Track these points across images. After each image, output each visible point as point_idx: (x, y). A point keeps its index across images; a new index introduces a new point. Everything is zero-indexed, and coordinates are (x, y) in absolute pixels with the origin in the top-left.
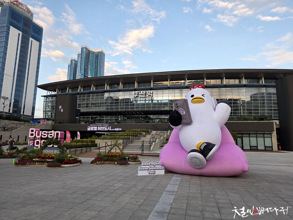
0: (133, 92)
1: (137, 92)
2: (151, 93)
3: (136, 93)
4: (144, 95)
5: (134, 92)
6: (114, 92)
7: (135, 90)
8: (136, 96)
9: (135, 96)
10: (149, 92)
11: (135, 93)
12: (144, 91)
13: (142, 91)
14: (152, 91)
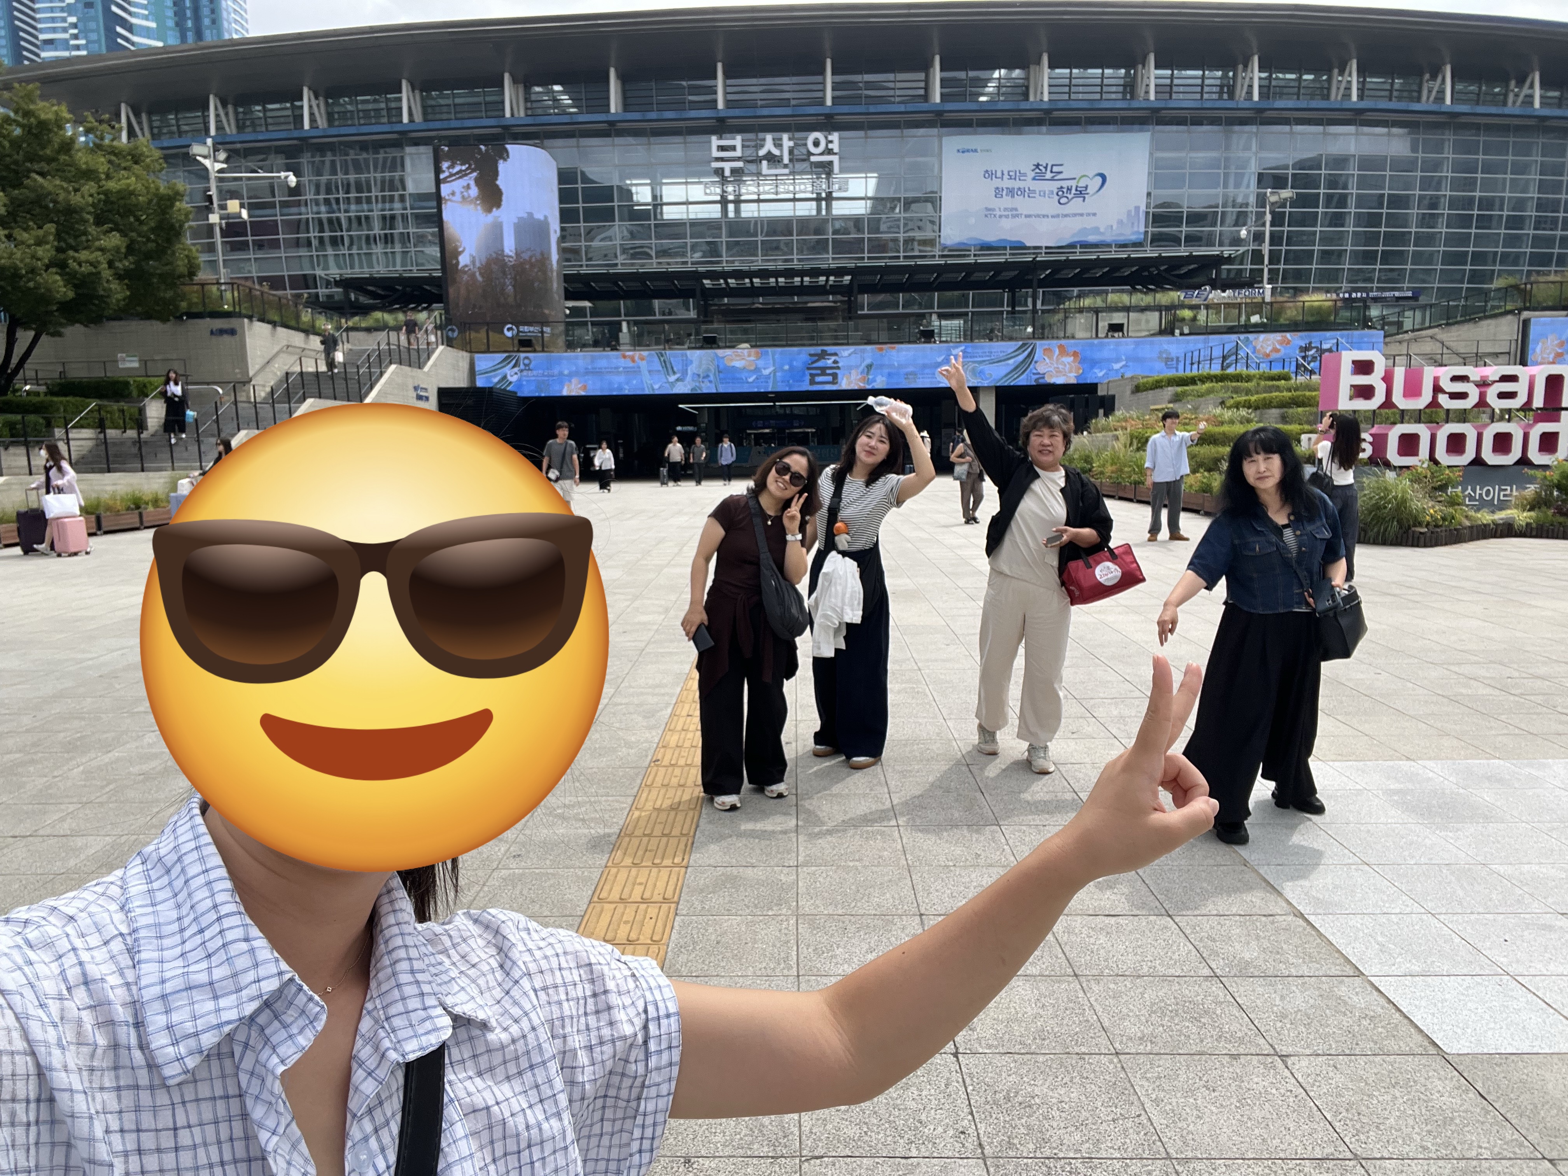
0: (714, 138)
1: (737, 141)
2: (829, 152)
3: (733, 148)
4: (786, 160)
5: (715, 141)
6: (572, 141)
7: (721, 127)
8: (734, 171)
9: (727, 167)
10: (816, 144)
11: (722, 148)
12: (785, 137)
13: (769, 137)
14: (835, 137)
